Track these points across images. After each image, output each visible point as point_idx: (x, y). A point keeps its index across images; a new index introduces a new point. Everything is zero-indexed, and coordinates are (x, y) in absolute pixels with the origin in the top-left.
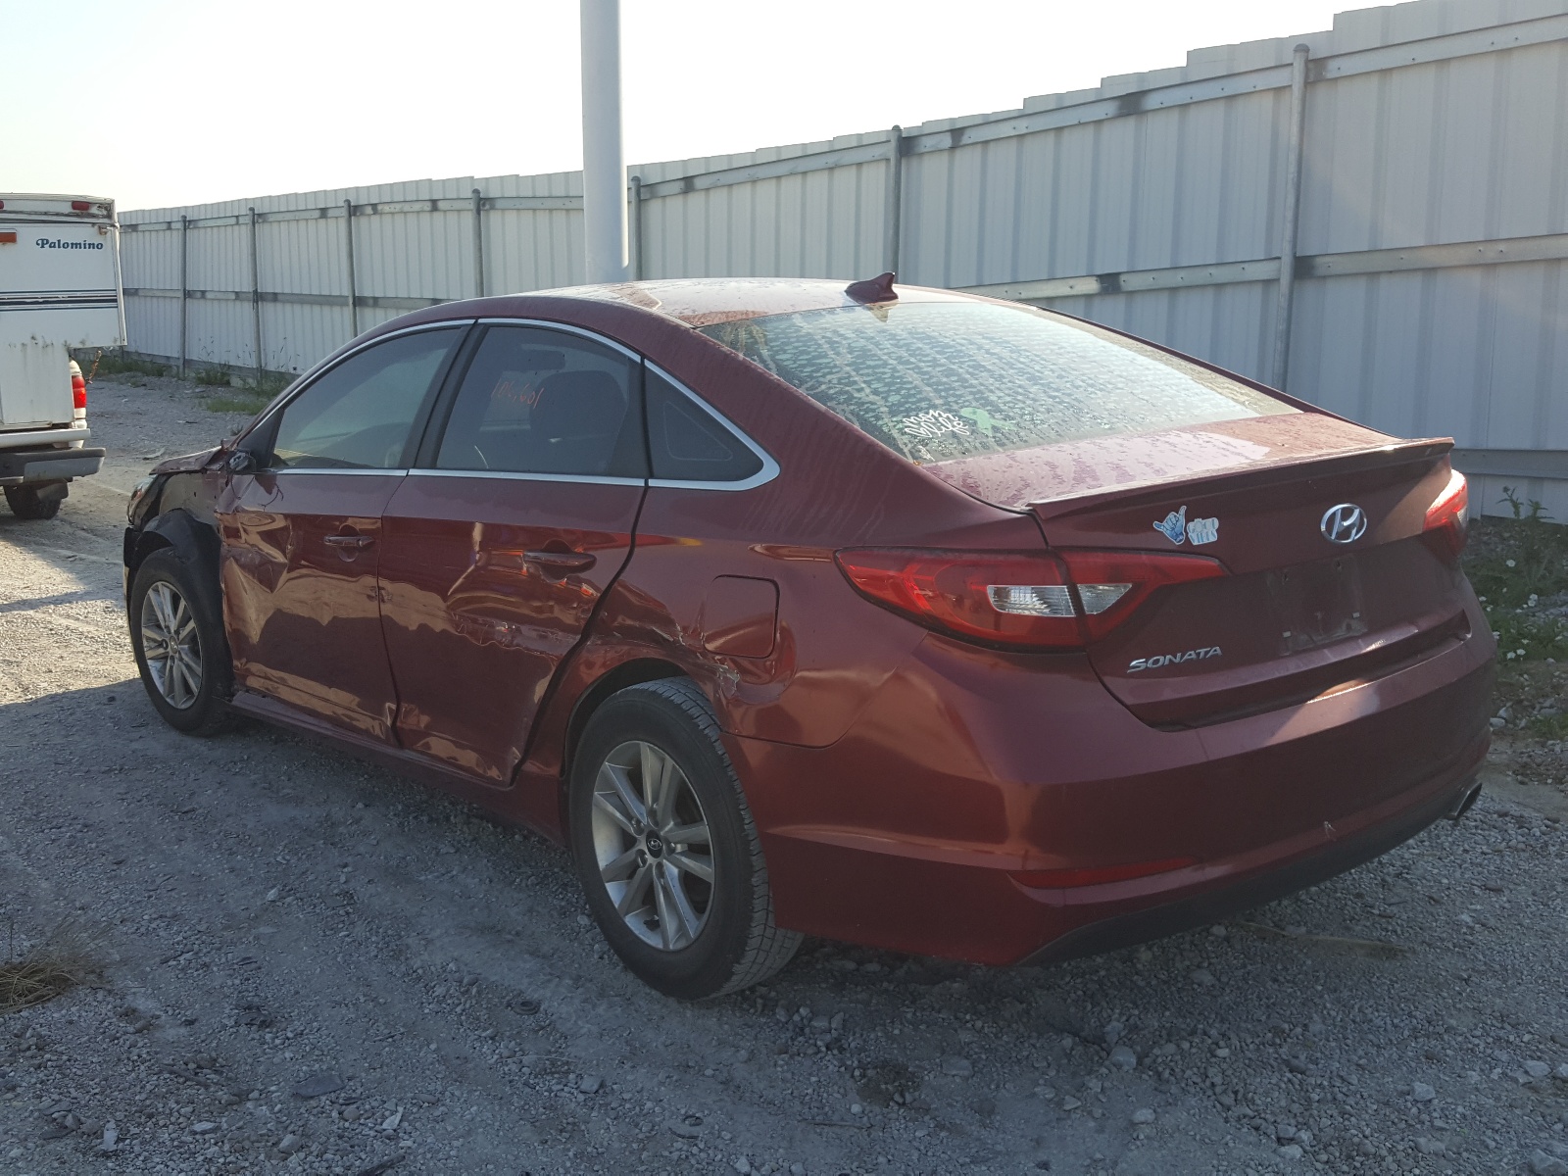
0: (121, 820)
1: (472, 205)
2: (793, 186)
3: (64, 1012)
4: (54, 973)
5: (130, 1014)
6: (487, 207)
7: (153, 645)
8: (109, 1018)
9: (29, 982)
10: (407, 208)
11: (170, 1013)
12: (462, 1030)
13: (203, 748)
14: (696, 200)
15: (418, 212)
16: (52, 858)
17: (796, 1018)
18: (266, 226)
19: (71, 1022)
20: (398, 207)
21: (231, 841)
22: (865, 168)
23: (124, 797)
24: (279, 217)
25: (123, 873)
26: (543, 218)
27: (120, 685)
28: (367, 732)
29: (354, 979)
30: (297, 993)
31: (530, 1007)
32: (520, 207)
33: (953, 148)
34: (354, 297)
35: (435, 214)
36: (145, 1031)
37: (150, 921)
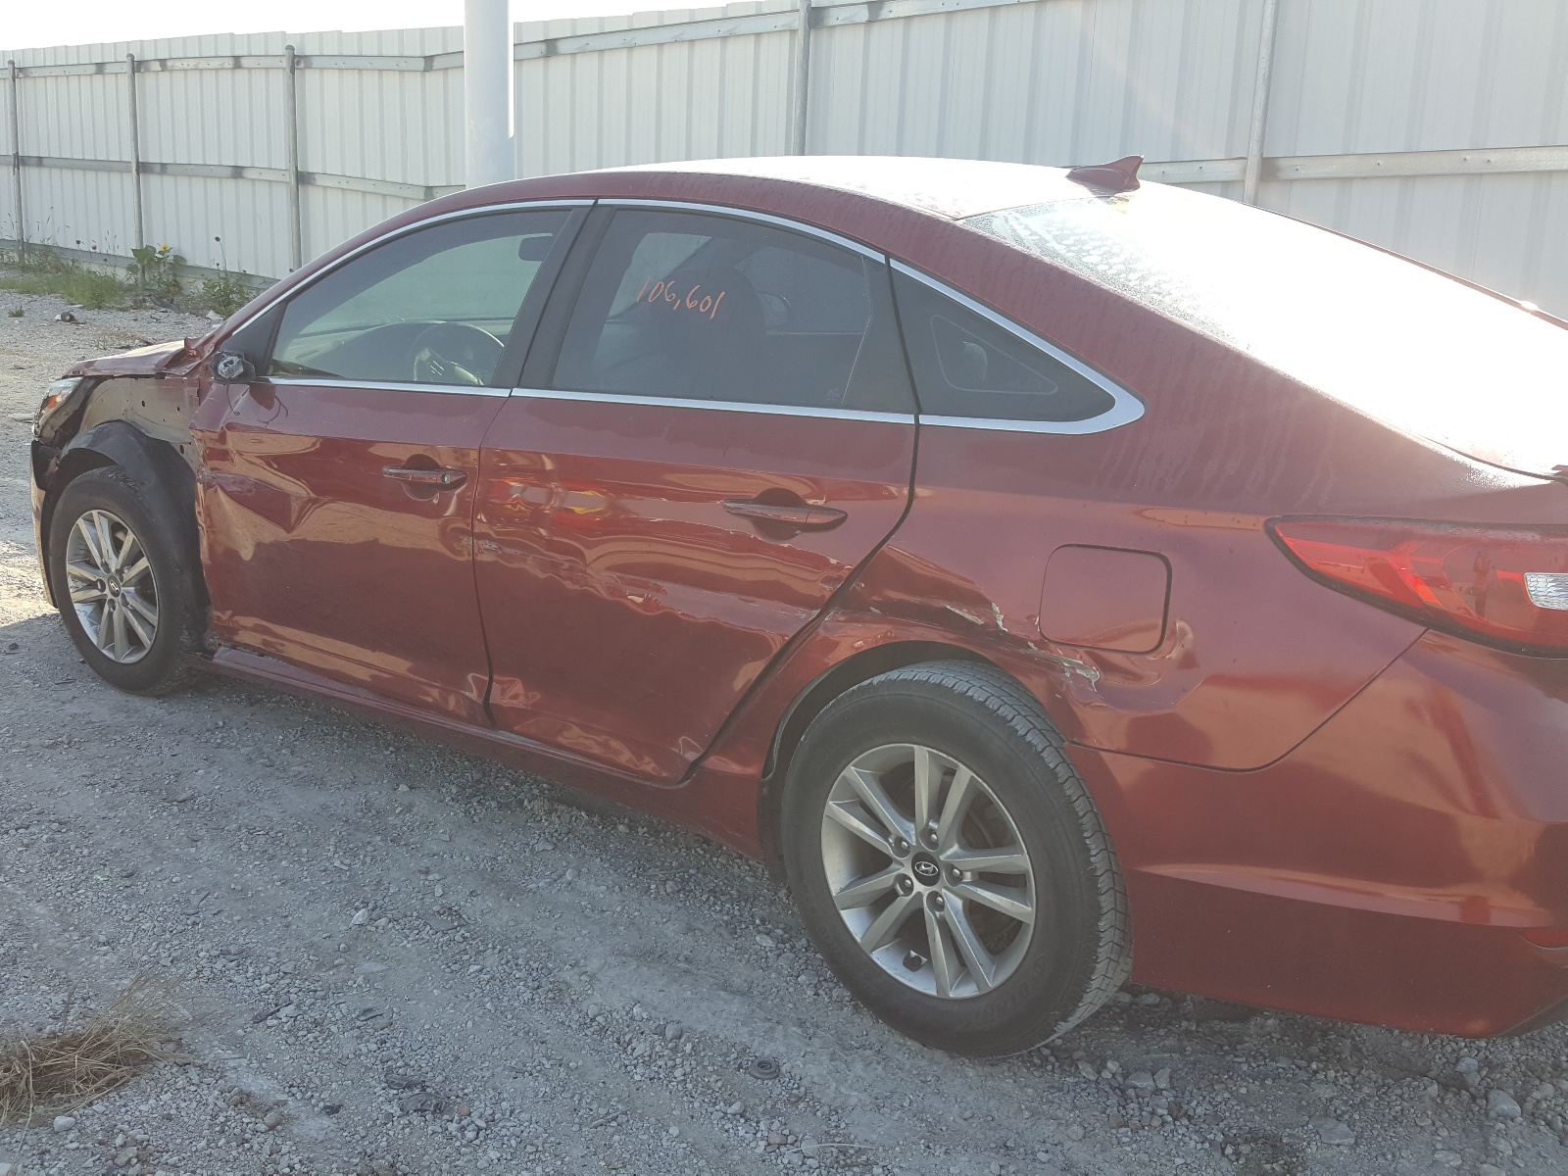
0: (104, 815)
1: (285, 63)
2: (676, 55)
3: (152, 1101)
4: (127, 1048)
5: (244, 1100)
6: (302, 65)
7: (80, 585)
8: (221, 1110)
9: (94, 1063)
10: (203, 64)
11: (299, 1096)
12: (696, 1105)
13: (159, 712)
14: (559, 66)
15: (217, 69)
16: (36, 870)
17: (1106, 1075)
18: (29, 82)
19: (169, 1118)
20: (192, 63)
21: (262, 839)
22: (764, 40)
23: (92, 781)
24: (46, 72)
25: (142, 891)
26: (371, 79)
27: (15, 627)
28: (438, 708)
29: (521, 1034)
30: (457, 1058)
31: (767, 1068)
32: (343, 66)
33: (870, 22)
34: (138, 162)
35: (238, 72)
36: (279, 1128)
37: (211, 959)
